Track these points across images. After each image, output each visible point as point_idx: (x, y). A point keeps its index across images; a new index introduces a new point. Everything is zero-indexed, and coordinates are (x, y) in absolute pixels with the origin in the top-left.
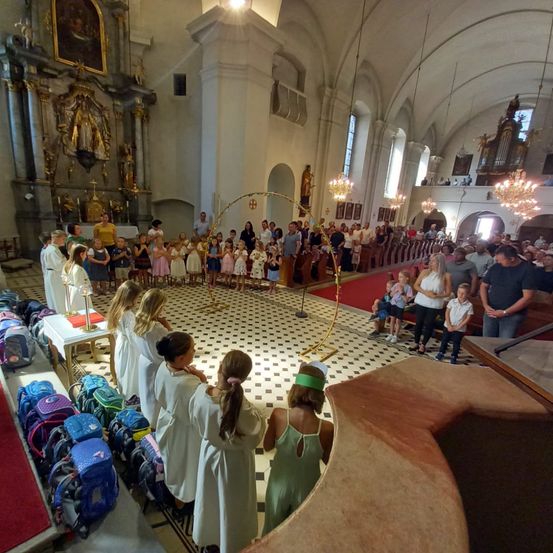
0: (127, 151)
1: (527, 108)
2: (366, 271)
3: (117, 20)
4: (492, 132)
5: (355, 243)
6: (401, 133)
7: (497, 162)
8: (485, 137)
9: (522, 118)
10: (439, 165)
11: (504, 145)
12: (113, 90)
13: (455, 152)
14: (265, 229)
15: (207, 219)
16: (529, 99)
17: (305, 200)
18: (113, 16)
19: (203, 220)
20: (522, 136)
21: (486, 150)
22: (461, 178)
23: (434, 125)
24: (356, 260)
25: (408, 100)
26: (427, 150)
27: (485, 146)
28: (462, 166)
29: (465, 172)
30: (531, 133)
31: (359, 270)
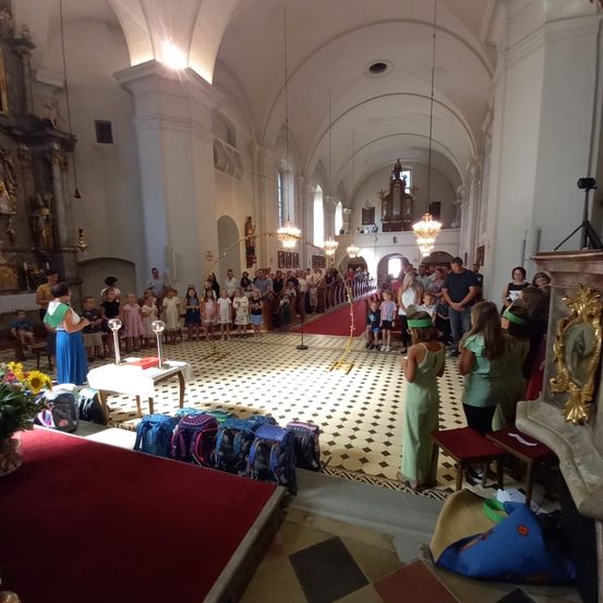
0: (42, 203)
1: (407, 170)
2: (323, 312)
3: (21, 57)
4: (386, 188)
5: (310, 286)
6: (319, 189)
7: (395, 213)
8: (382, 193)
9: (405, 177)
10: (350, 216)
11: (397, 198)
12: (19, 133)
13: (362, 205)
14: (230, 278)
15: (160, 275)
16: (407, 163)
17: (250, 251)
18: (15, 52)
19: (156, 276)
20: (407, 191)
21: (385, 203)
22: (371, 227)
23: (341, 183)
24: (314, 302)
25: (320, 162)
26: (340, 204)
27: (383, 199)
28: (368, 216)
29: (372, 222)
30: (413, 189)
31: (318, 312)
